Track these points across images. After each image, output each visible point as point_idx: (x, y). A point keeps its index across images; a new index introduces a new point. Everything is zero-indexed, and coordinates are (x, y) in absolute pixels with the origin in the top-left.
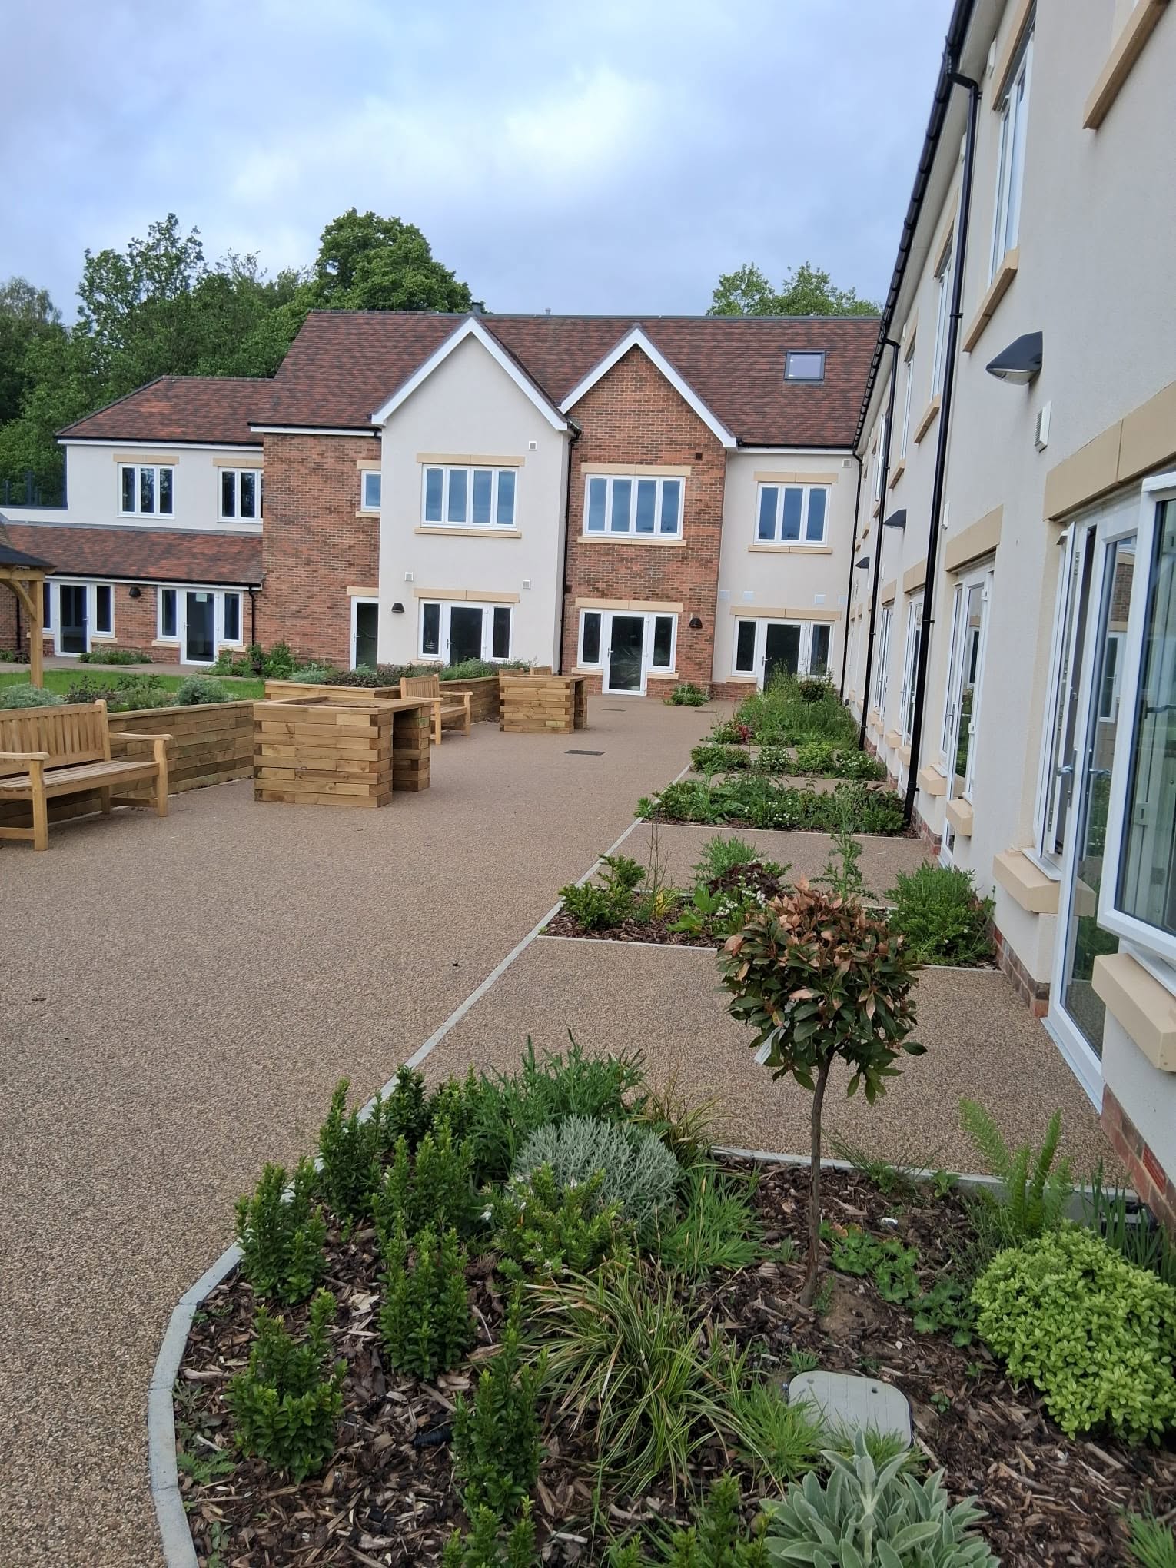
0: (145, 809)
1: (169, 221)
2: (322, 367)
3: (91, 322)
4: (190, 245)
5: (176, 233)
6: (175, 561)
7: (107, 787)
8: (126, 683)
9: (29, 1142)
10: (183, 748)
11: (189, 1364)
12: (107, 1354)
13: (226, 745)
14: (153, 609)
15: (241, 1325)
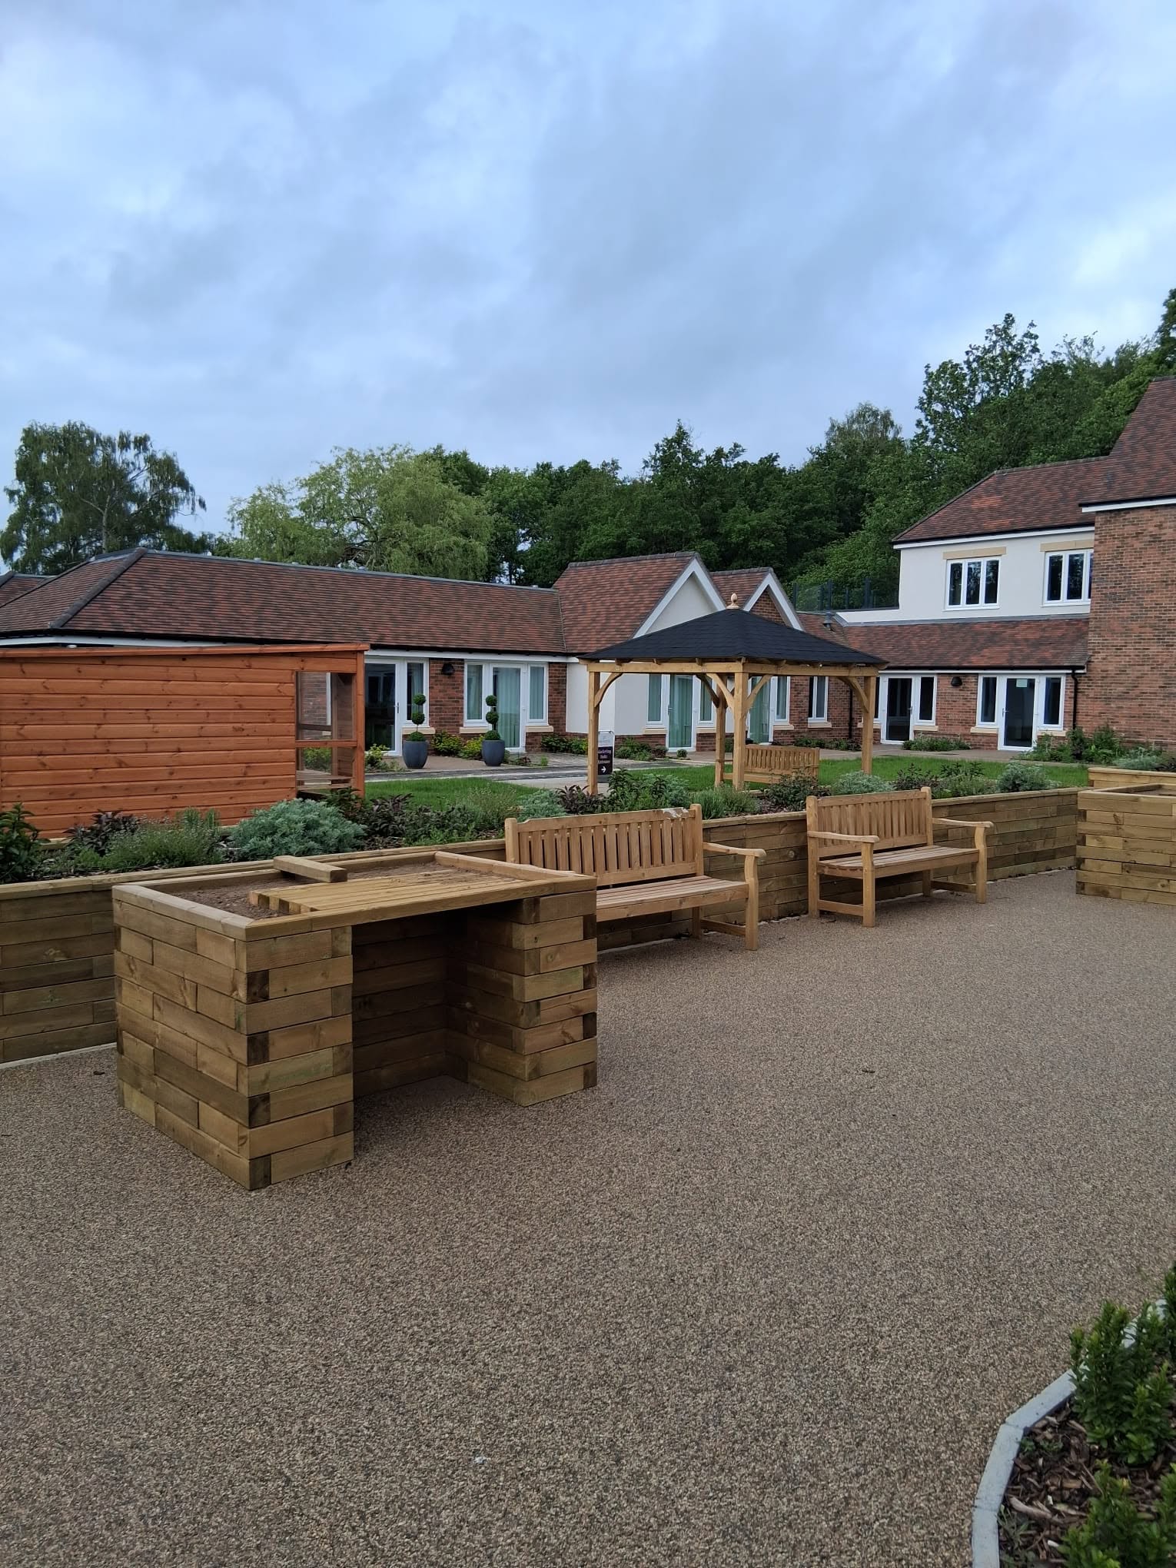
0: (963, 894)
1: (1006, 321)
2: (1163, 434)
3: (927, 432)
4: (1026, 340)
5: (1012, 332)
6: (997, 649)
7: (929, 871)
8: (949, 770)
9: (861, 1212)
10: (1002, 836)
11: (1016, 1493)
12: (932, 1453)
13: (1046, 834)
14: (973, 696)
15: (1071, 1467)
